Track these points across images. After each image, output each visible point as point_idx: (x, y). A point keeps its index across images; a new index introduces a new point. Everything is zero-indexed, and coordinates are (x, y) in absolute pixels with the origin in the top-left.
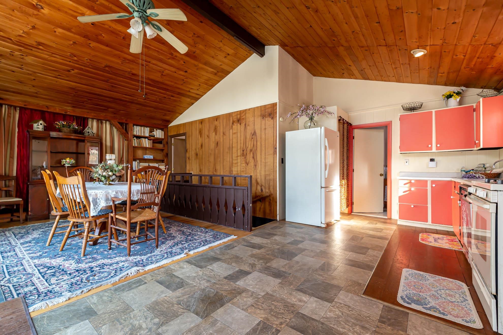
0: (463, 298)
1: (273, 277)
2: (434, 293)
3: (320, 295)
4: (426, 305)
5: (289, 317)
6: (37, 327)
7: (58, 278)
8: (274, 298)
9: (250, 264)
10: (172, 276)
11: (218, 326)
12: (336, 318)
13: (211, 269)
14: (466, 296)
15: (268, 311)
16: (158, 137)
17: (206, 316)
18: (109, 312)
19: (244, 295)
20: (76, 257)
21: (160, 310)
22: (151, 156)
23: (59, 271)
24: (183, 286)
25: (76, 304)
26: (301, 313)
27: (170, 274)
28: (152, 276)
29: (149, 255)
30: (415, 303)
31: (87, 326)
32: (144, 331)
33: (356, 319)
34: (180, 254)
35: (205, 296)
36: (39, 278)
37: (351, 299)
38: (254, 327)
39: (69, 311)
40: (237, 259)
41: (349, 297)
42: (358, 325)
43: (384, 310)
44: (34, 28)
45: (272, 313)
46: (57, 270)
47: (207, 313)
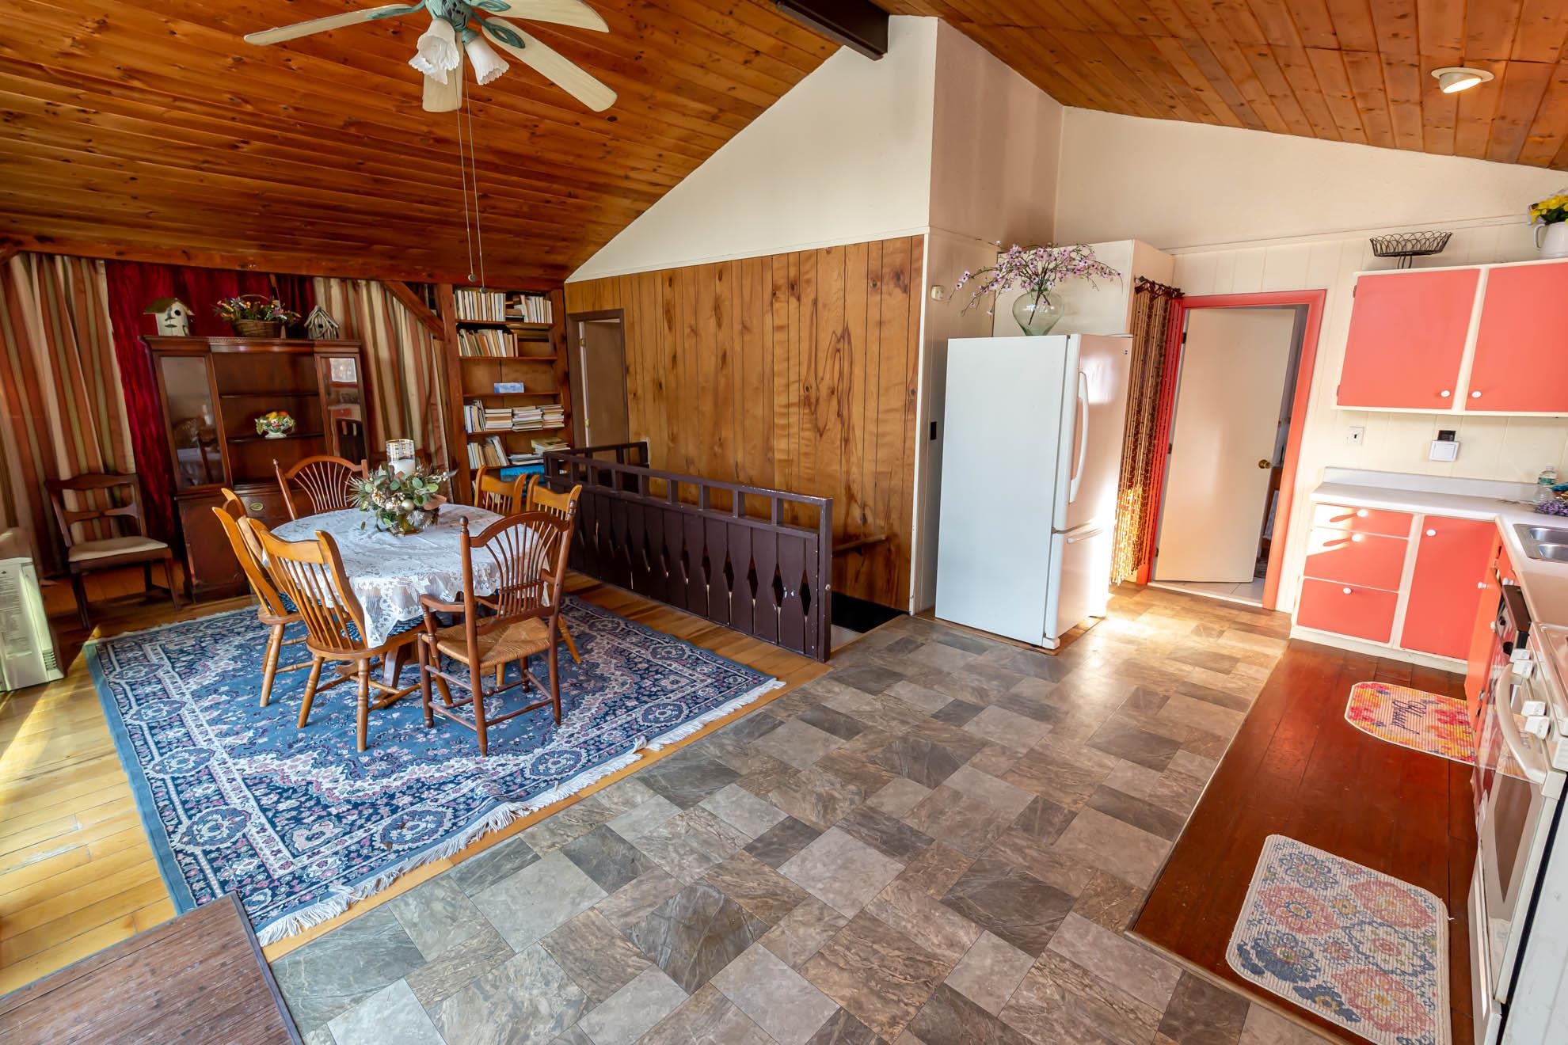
0: (1423, 957)
1: (884, 852)
2: (1340, 935)
3: (1008, 924)
4: (1306, 979)
5: (916, 1001)
6: (286, 995)
7: (312, 832)
8: (880, 930)
9: (820, 797)
10: (605, 834)
11: (729, 1020)
12: (1042, 1009)
13: (711, 814)
14: (1434, 951)
15: (862, 975)
16: (534, 320)
17: (699, 986)
18: (453, 954)
19: (799, 913)
20: (345, 752)
21: (579, 954)
22: (517, 385)
23: (307, 804)
24: (635, 873)
25: (369, 924)
26: (951, 990)
27: (599, 828)
28: (552, 832)
29: (538, 751)
30: (1274, 973)
31: (405, 1000)
32: (545, 1023)
33: (1098, 1017)
34: (625, 749)
35: (695, 912)
36: (264, 830)
37: (1094, 944)
38: (821, 1030)
39: (353, 947)
40: (783, 775)
41: (1090, 938)
42: (1098, 1038)
43: (1181, 988)
44: (103, 26)
45: (873, 983)
46: (303, 799)
47: (702, 975)
